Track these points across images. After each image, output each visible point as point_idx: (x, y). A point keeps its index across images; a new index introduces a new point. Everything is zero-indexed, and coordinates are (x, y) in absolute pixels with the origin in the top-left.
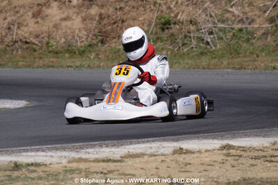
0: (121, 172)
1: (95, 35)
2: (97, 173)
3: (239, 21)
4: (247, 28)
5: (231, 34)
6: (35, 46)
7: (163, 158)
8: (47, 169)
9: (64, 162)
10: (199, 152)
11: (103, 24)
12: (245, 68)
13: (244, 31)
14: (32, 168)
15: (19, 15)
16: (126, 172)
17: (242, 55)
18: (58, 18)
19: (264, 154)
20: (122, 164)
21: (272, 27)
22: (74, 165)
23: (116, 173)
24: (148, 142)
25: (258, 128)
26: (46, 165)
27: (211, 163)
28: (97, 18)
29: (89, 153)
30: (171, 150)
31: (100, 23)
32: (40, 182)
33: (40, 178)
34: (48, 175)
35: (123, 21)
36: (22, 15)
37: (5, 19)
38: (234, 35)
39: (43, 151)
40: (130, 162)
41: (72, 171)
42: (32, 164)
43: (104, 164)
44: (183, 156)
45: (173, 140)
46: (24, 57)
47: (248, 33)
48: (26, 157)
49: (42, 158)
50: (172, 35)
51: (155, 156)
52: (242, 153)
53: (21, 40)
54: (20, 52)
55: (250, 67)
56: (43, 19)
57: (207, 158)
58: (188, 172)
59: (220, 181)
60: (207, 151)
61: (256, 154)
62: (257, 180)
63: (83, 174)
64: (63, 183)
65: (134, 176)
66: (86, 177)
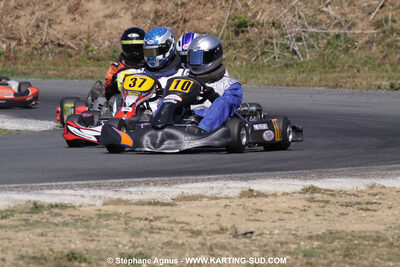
0: (172, 219)
2: (140, 219)
3: (336, 25)
4: (345, 34)
5: (326, 41)
6: (70, 50)
7: (227, 202)
8: (76, 212)
9: (99, 203)
10: (275, 195)
11: (159, 24)
12: (341, 86)
13: (342, 38)
14: (56, 210)
15: (50, 9)
16: (178, 220)
17: (338, 69)
18: (101, 14)
19: (358, 200)
20: (174, 208)
21: (378, 34)
22: (111, 208)
23: (164, 220)
24: (209, 180)
25: (352, 166)
26: (74, 207)
27: (289, 210)
28: (152, 16)
29: (131, 193)
30: (237, 192)
31: (155, 23)
32: (65, 229)
33: (66, 224)
34: (76, 220)
35: (185, 21)
36: (55, 10)
37: (33, 13)
38: (329, 43)
39: (72, 188)
40: (183, 206)
41: (108, 216)
42: (57, 206)
43: (149, 208)
44: (254, 200)
45: (241, 179)
46: (55, 64)
47: (347, 40)
48: (48, 196)
49: (69, 198)
50: (249, 40)
51: (216, 198)
52: (330, 198)
53: (52, 42)
54: (51, 58)
55: (348, 85)
56: (81, 15)
57: (283, 204)
58: (258, 221)
59: (299, 234)
60: (284, 194)
61: (348, 199)
62: (347, 234)
63: (122, 220)
64: (95, 232)
65: (188, 224)
66: (126, 224)
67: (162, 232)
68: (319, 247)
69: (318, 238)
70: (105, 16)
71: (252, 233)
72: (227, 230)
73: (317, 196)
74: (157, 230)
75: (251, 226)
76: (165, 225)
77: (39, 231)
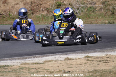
0: (43, 68)
1: (29, 11)
2: (33, 69)
3: (90, 4)
4: (93, 6)
5: (87, 9)
6: (4, 16)
8: (12, 68)
9: (19, 64)
10: (76, 59)
11: (32, 6)
12: (93, 23)
13: (92, 8)
16: (46, 68)
17: (91, 18)
18: (13, 4)
19: (103, 59)
20: (44, 65)
21: (103, 6)
22: (23, 66)
23: (41, 69)
24: (54, 55)
25: (100, 49)
26: (11, 66)
27: (81, 64)
28: (30, 3)
29: (29, 60)
30: (63, 59)
31: (31, 6)
32: (9, 73)
33: (9, 72)
34: (12, 70)
35: (41, 5)
38: (88, 10)
39: (10, 60)
40: (47, 64)
41: (23, 68)
42: (6, 66)
43: (36, 65)
44: (69, 61)
45: (64, 54)
47: (94, 8)
48: (2, 63)
49: (9, 63)
51: (57, 61)
52: (94, 59)
55: (95, 23)
56: (7, 4)
57: (79, 62)
58: (71, 67)
59: (85, 71)
60: (79, 59)
61: (99, 59)
62: (101, 71)
63: (27, 69)
64: (19, 74)
65: (49, 70)
66: (29, 71)
67: (41, 72)
68: (92, 75)
69: (91, 72)
70: (15, 4)
71: (70, 71)
72: (61, 71)
73: (90, 59)
74: (39, 72)
75: (69, 69)
76: (41, 70)
77: (1, 74)
